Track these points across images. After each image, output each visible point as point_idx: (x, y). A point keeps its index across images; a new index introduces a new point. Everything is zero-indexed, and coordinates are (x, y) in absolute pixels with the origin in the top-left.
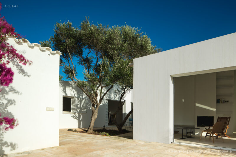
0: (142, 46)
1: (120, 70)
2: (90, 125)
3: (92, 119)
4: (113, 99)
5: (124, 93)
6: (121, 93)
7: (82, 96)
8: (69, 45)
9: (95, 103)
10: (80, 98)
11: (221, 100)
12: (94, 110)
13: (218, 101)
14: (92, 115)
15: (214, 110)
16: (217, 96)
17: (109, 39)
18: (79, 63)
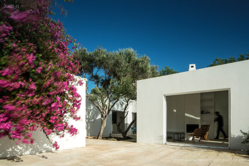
0: (142, 69)
1: (125, 87)
2: (100, 132)
3: (101, 128)
4: (116, 109)
5: (128, 105)
6: (125, 105)
7: (90, 108)
8: (84, 66)
9: (104, 114)
10: (89, 110)
11: (204, 111)
12: (103, 120)
13: (202, 112)
14: (102, 124)
15: (199, 118)
16: (201, 108)
17: (117, 63)
18: (89, 79)
